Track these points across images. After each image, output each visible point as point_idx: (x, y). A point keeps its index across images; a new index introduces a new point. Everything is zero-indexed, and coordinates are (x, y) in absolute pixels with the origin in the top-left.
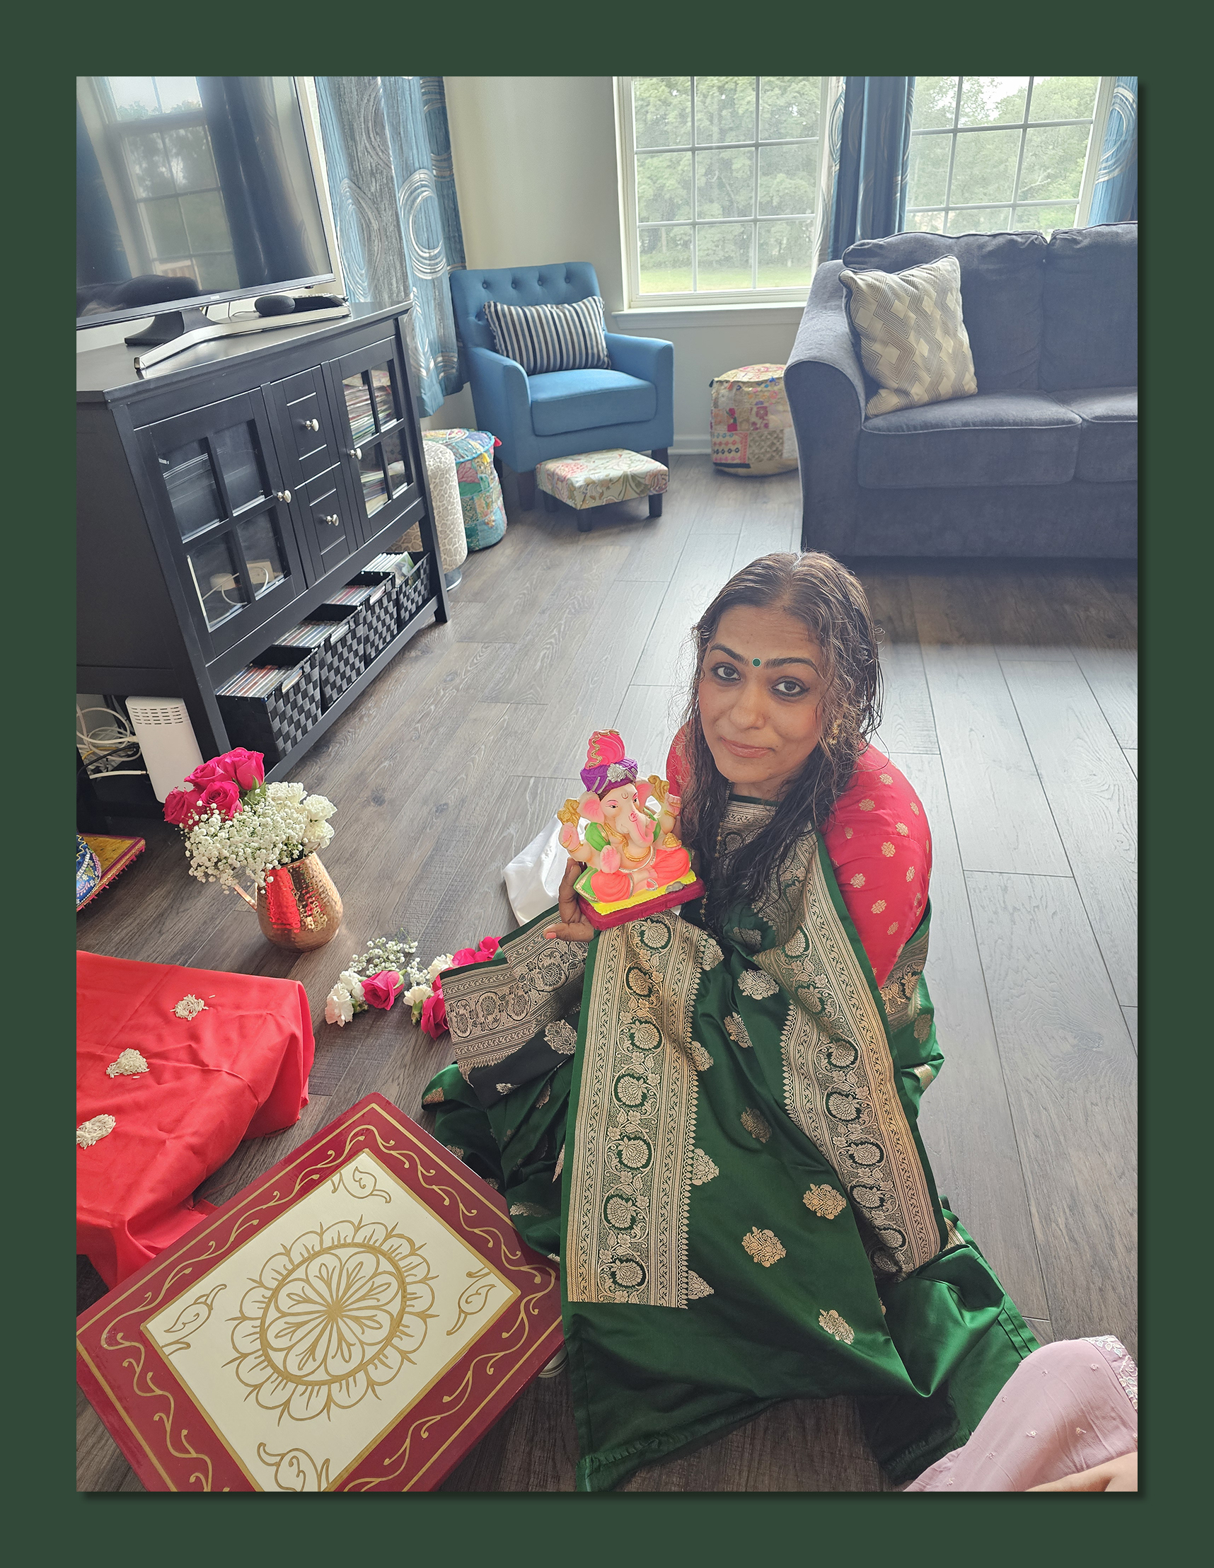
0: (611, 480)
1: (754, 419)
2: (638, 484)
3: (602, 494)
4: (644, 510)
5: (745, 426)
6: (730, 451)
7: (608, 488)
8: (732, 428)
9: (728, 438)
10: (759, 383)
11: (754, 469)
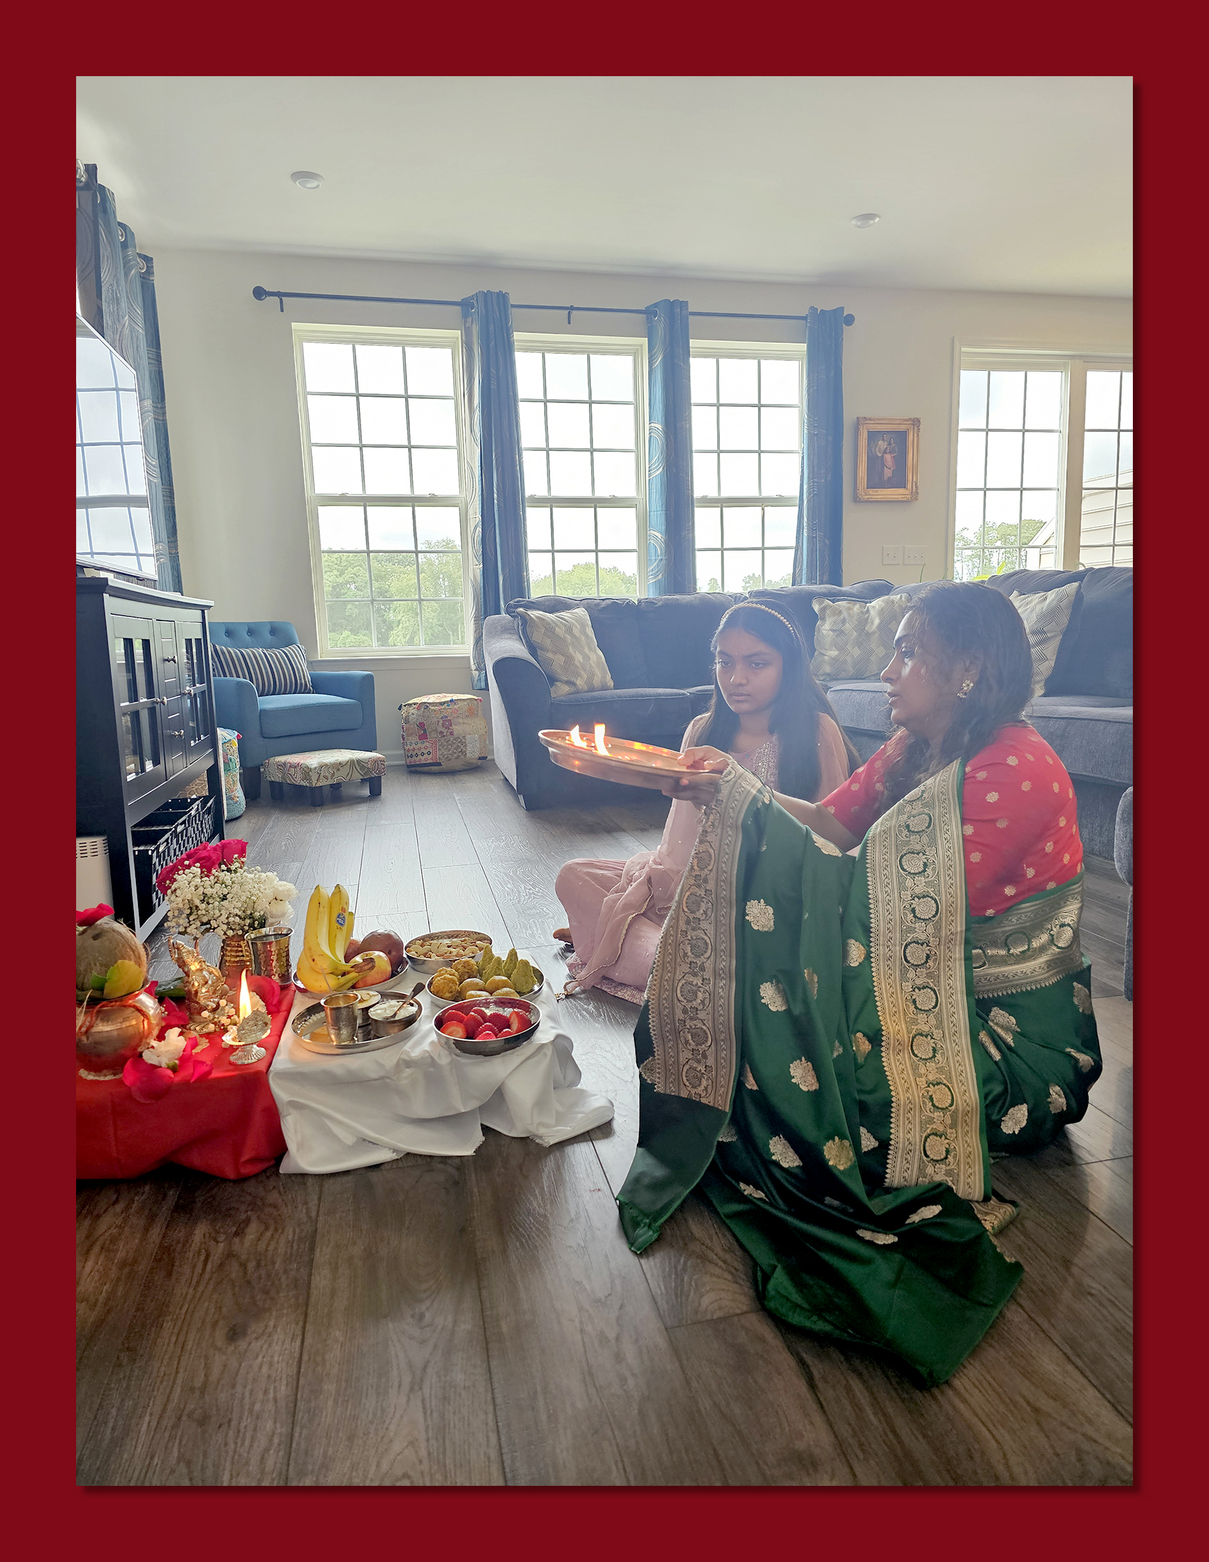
0: (340, 764)
1: (440, 729)
2: (363, 768)
3: (333, 774)
4: (366, 792)
5: (433, 735)
6: (423, 754)
7: (338, 770)
8: (423, 737)
9: (419, 745)
10: (442, 704)
11: (445, 766)
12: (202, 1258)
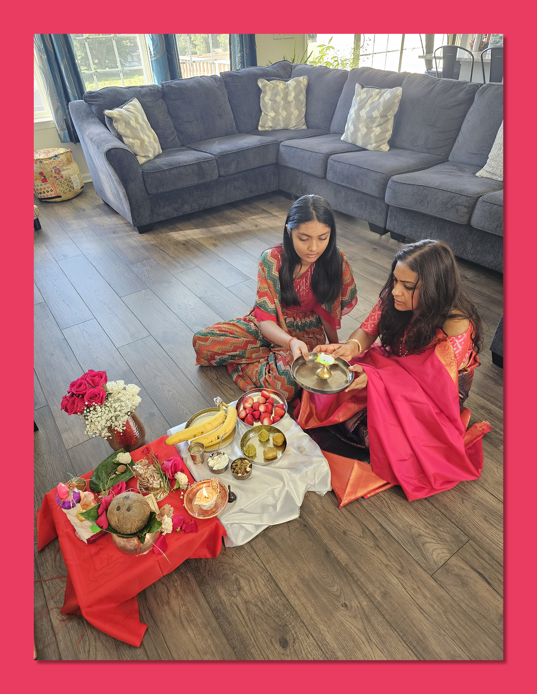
1: (54, 175)
5: (51, 179)
6: (48, 192)
8: (45, 180)
9: (44, 186)
10: (50, 158)
11: (64, 197)
12: (236, 608)
